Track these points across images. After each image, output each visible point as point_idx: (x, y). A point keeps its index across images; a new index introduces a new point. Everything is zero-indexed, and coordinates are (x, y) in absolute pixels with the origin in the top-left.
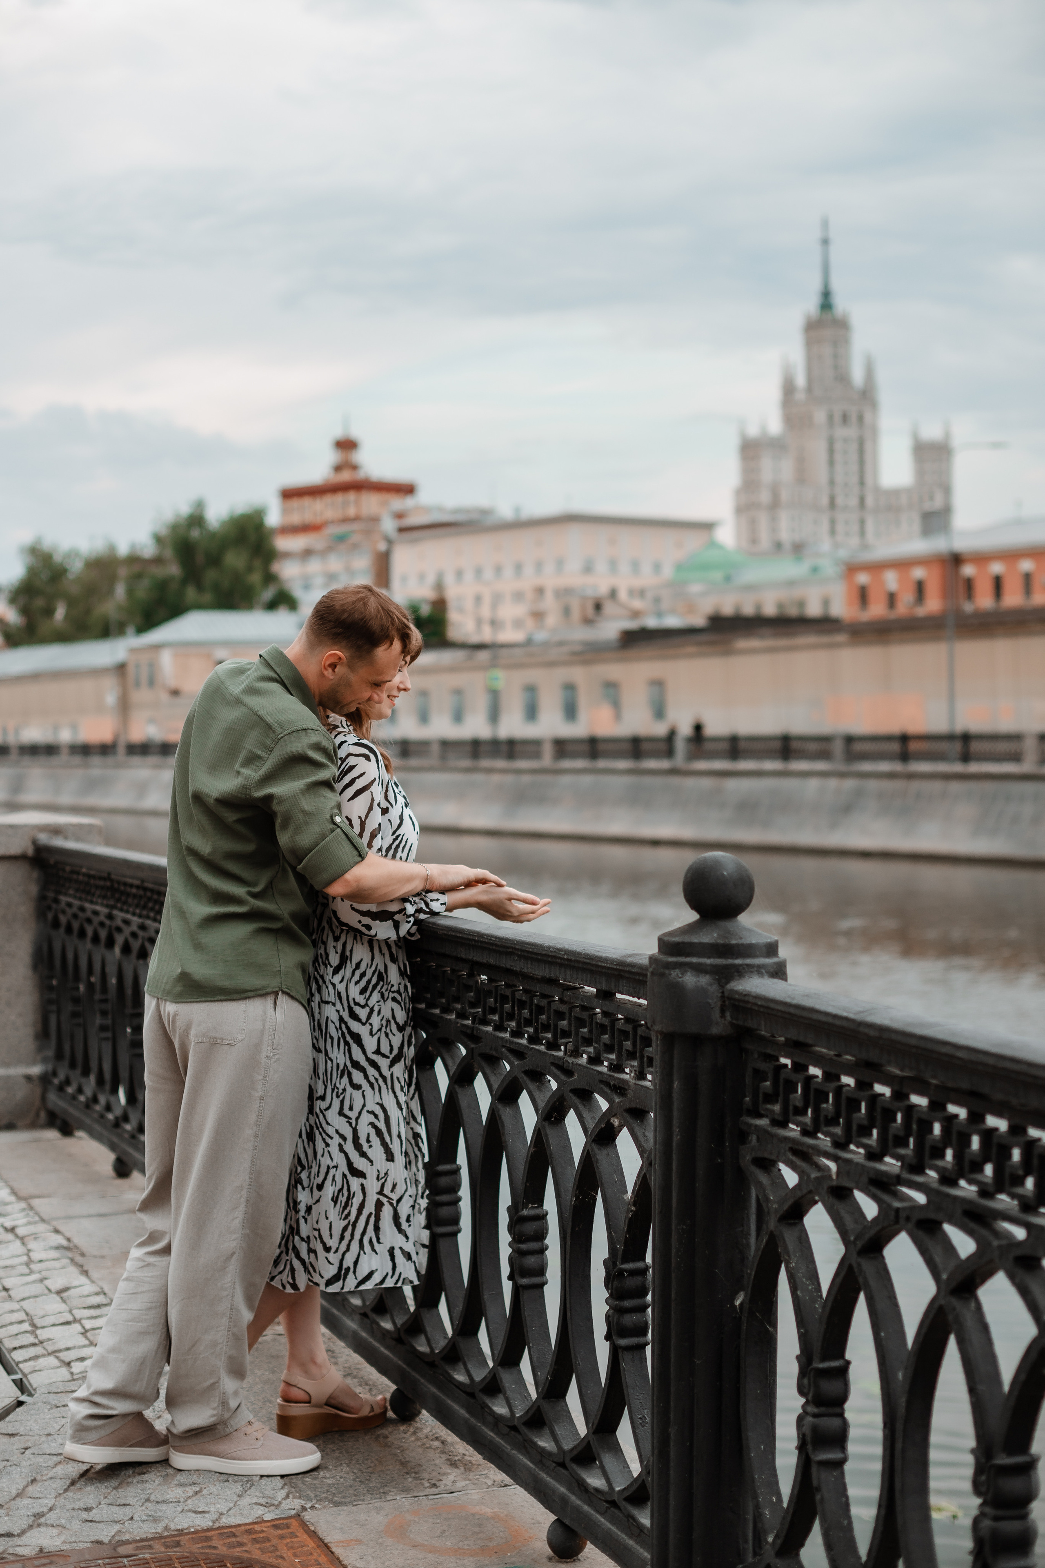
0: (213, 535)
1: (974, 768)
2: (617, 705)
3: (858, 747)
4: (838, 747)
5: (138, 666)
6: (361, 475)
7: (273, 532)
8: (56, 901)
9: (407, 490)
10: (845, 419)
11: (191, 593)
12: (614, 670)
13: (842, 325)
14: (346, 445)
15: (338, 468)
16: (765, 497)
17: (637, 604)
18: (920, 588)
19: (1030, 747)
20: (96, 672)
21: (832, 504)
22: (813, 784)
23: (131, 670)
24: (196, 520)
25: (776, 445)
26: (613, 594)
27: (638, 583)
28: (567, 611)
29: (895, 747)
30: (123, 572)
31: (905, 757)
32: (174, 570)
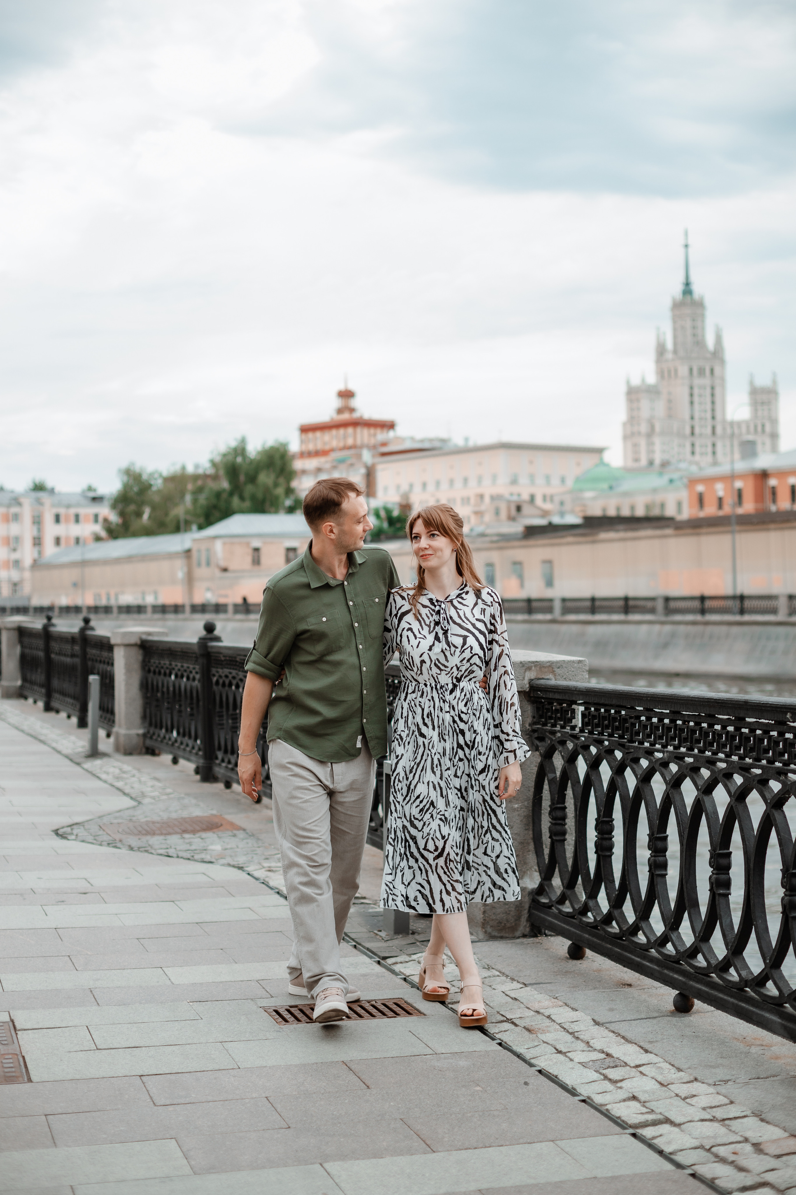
0: (252, 462)
1: (747, 618)
2: (521, 578)
3: (672, 604)
4: (660, 605)
5: (199, 551)
6: (356, 415)
7: (293, 457)
8: (149, 662)
9: (390, 426)
10: (701, 372)
11: (236, 501)
12: (519, 554)
13: (700, 305)
14: (346, 395)
15: (340, 411)
16: (644, 428)
17: (548, 506)
18: (740, 493)
19: (783, 604)
20: (171, 556)
21: (693, 433)
22: (644, 628)
23: (194, 554)
24: (240, 450)
25: (652, 391)
26: (532, 499)
27: (549, 491)
28: (497, 512)
29: (697, 604)
30: (190, 487)
31: (703, 611)
32: (225, 485)
